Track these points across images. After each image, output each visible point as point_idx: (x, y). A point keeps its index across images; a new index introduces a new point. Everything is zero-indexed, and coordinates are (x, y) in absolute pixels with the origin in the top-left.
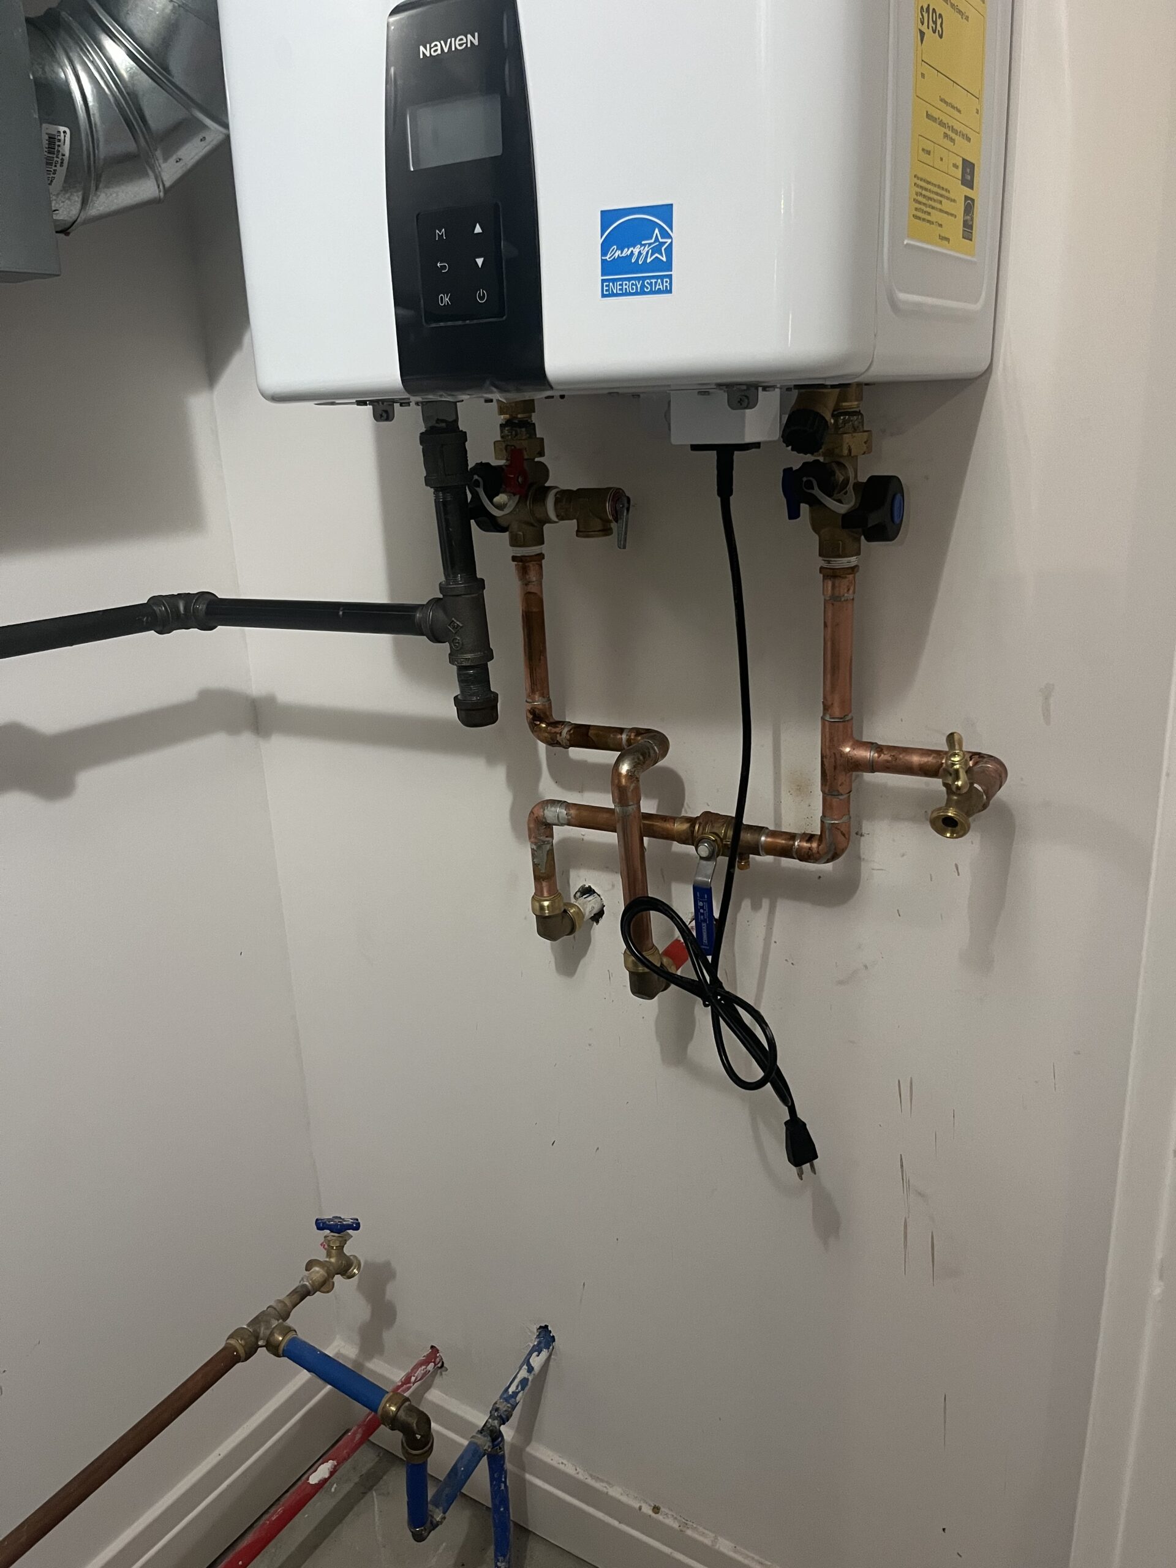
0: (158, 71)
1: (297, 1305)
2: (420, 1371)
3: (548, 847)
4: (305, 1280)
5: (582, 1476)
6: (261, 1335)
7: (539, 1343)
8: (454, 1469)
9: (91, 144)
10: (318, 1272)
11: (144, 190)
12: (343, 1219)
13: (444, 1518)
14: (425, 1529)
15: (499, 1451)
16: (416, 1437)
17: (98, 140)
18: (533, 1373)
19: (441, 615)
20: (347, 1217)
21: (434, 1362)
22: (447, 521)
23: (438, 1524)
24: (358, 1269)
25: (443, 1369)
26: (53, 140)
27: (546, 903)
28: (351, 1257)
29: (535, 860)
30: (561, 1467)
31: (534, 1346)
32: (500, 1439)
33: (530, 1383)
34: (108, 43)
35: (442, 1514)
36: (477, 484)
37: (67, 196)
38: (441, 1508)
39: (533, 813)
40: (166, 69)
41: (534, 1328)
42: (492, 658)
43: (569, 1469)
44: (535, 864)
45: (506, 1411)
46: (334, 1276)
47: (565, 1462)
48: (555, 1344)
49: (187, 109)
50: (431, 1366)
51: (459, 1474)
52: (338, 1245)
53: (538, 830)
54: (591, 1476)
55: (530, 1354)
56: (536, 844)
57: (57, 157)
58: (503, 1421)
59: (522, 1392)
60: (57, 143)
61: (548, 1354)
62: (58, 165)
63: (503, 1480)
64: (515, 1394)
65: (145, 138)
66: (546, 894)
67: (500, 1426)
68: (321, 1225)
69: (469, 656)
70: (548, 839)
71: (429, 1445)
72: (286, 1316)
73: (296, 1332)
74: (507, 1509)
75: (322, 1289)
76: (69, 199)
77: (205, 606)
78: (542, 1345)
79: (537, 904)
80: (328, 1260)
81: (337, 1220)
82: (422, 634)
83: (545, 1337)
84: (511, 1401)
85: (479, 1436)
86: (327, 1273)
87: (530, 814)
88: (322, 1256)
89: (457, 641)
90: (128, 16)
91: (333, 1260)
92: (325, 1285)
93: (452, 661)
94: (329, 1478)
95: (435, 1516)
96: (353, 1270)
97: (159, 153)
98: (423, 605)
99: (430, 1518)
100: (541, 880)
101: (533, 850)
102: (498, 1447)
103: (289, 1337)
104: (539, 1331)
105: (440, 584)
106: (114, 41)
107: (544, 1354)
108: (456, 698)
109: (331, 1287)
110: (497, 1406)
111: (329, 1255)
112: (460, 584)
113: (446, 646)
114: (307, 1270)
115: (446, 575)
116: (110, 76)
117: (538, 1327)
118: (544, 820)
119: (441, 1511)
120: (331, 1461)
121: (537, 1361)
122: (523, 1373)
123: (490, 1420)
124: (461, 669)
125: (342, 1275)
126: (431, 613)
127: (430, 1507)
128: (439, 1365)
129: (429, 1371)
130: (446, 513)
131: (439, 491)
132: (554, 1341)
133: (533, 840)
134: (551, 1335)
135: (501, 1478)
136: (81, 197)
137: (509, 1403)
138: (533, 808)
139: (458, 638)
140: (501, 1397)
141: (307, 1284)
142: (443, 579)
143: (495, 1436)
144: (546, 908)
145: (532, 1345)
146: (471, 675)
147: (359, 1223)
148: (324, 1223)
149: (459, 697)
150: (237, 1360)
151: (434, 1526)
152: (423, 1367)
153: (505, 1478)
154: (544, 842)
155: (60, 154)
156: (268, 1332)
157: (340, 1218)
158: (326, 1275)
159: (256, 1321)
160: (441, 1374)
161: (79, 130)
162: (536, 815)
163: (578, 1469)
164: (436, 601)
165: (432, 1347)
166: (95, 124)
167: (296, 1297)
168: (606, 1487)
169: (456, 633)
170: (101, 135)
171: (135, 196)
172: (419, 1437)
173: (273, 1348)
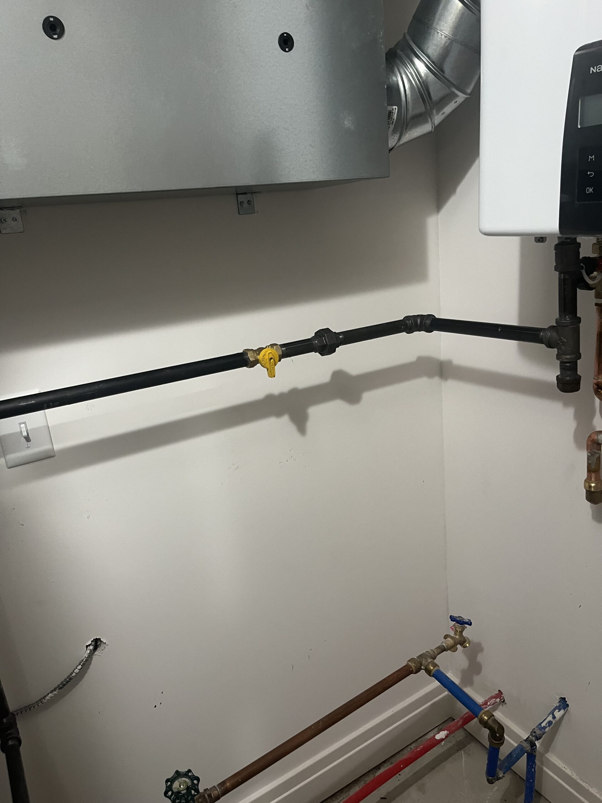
0: (439, 73)
1: (440, 654)
2: (493, 701)
3: (597, 455)
4: (444, 643)
5: (575, 776)
6: (423, 664)
7: (560, 706)
8: (510, 754)
9: (406, 112)
10: (450, 641)
11: (426, 128)
12: (463, 618)
13: (504, 776)
14: (494, 779)
15: (534, 752)
16: (497, 735)
17: (409, 110)
18: (555, 719)
19: (555, 335)
20: (466, 618)
21: (500, 698)
22: (564, 289)
23: (500, 778)
24: (469, 644)
25: (504, 703)
26: (390, 113)
27: (593, 485)
28: (466, 638)
29: (589, 461)
30: (564, 769)
31: (557, 706)
32: (535, 747)
33: (553, 724)
34: (416, 61)
35: (502, 774)
36: (582, 268)
37: (392, 137)
38: (503, 771)
39: (591, 437)
40: (443, 71)
41: (558, 698)
42: (580, 358)
43: (568, 771)
44: (589, 463)
45: (539, 734)
46: (457, 645)
47: (566, 767)
48: (569, 708)
49: (449, 88)
50: (498, 700)
51: (513, 758)
52: (460, 630)
53: (593, 446)
54: (580, 778)
55: (554, 710)
56: (590, 453)
57: (391, 121)
58: (538, 739)
59: (549, 727)
60: (392, 114)
61: (564, 712)
62: (391, 124)
63: (534, 767)
64: (545, 728)
65: (429, 105)
66: (593, 480)
67: (535, 741)
68: (452, 618)
69: (568, 357)
70: (598, 451)
71: (503, 740)
72: (434, 658)
73: (439, 667)
74: (534, 781)
75: (451, 650)
76: (393, 138)
77: (430, 321)
78: (561, 707)
79: (587, 484)
80: (455, 636)
81: (461, 618)
82: (543, 343)
83: (563, 704)
84: (542, 730)
85: (525, 742)
86: (455, 642)
87: (589, 437)
88: (452, 634)
89: (562, 349)
90: (428, 49)
91: (457, 637)
92: (452, 648)
93: (558, 358)
94: (445, 739)
95: (499, 774)
96: (466, 644)
97: (434, 112)
98: (545, 329)
99: (497, 775)
100: (592, 472)
101: (588, 455)
102: (533, 751)
103: (436, 668)
104: (560, 699)
105: (556, 319)
106: (420, 60)
107: (562, 712)
108: (557, 377)
109: (456, 649)
110: (535, 730)
111: (455, 634)
112: (568, 320)
113: (555, 351)
114: (444, 638)
115: (560, 315)
116: (417, 78)
117: (560, 697)
118: (597, 441)
119: (503, 773)
120: (446, 731)
121: (558, 714)
122: (550, 718)
123: (530, 736)
124: (562, 363)
125: (461, 645)
126: (549, 334)
127: (498, 769)
128: (502, 701)
129: (497, 702)
130: (564, 284)
131: (562, 273)
132: (568, 706)
133: (589, 451)
134: (567, 703)
135: (533, 765)
136: (398, 137)
137: (542, 731)
138: (591, 434)
139: (563, 347)
140: (537, 727)
141: (444, 645)
142: (558, 316)
143: (533, 745)
144: (593, 487)
145: (555, 706)
146: (568, 366)
147: (471, 622)
148: (454, 618)
149: (559, 376)
150: (411, 672)
151: (499, 779)
152: (494, 699)
153: (535, 767)
154: (595, 453)
155: (392, 119)
156: (426, 664)
157: (462, 617)
158: (454, 643)
159: (421, 656)
160: (502, 705)
161: (401, 107)
162: (592, 438)
163: (573, 773)
164: (552, 327)
165: (499, 691)
166: (408, 102)
167: (439, 650)
168: (588, 787)
169: (562, 345)
170: (410, 107)
171: (423, 132)
172: (498, 735)
173: (428, 672)
